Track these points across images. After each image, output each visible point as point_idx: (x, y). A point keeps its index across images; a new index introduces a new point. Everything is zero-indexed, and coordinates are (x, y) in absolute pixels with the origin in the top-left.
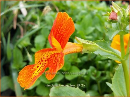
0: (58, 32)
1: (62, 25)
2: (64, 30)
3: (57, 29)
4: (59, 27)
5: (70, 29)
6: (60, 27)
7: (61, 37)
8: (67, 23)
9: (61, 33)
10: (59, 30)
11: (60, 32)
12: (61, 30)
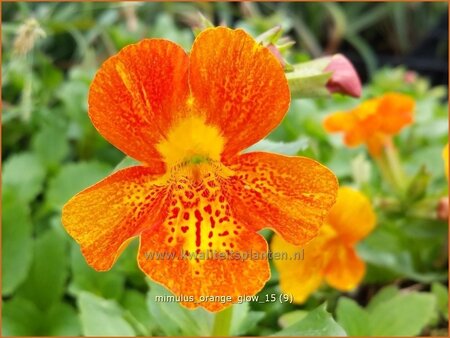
0: (225, 96)
1: (235, 70)
2: (249, 87)
3: (216, 85)
4: (227, 79)
5: (271, 84)
6: (232, 79)
7: (248, 111)
8: (253, 64)
9: (240, 98)
10: (227, 89)
11: (234, 96)
12: (238, 88)
